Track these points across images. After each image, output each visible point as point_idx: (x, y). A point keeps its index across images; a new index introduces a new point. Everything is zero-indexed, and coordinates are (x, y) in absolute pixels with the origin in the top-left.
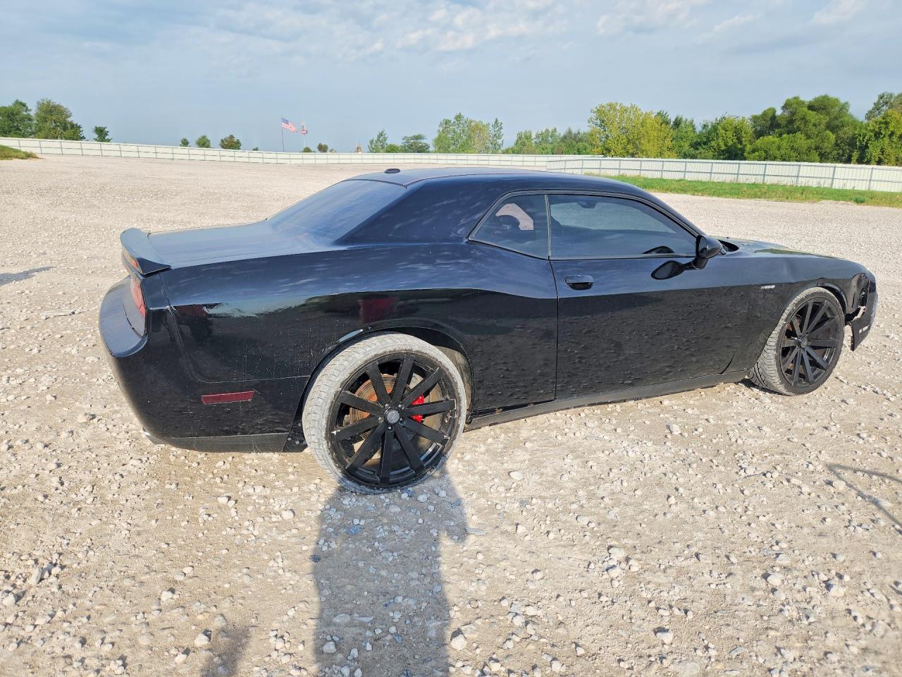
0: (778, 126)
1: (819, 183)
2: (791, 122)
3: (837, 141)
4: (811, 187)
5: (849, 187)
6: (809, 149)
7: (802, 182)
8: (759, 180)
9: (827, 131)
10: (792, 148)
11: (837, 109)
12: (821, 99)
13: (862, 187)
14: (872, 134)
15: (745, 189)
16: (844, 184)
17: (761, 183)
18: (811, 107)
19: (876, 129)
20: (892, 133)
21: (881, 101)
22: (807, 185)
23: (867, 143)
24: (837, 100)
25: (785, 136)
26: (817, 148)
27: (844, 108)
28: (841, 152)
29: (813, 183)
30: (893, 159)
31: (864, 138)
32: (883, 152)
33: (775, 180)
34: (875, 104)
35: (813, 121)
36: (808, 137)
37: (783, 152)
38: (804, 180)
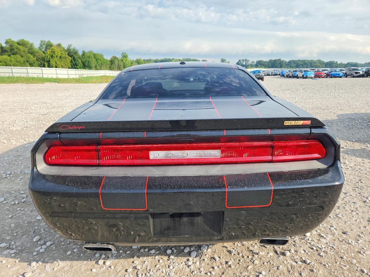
0: (6, 51)
1: (38, 76)
2: (12, 50)
3: (37, 59)
4: (35, 77)
5: (50, 77)
6: (24, 61)
7: (30, 75)
8: (11, 75)
9: (29, 54)
10: (17, 61)
11: (29, 45)
12: (21, 41)
13: (54, 77)
14: (50, 56)
15: (6, 79)
16: (48, 76)
17: (12, 76)
18: (18, 44)
19: (51, 54)
20: (57, 56)
21: (42, 43)
22: (33, 76)
23: (49, 60)
24: (28, 42)
25: (12, 56)
26: (27, 61)
27: (31, 45)
28: (40, 63)
29: (35, 76)
30: (60, 66)
31: (47, 57)
32: (56, 63)
33: (18, 75)
34: (40, 44)
35: (22, 49)
36: (22, 57)
37: (13, 63)
38: (31, 74)
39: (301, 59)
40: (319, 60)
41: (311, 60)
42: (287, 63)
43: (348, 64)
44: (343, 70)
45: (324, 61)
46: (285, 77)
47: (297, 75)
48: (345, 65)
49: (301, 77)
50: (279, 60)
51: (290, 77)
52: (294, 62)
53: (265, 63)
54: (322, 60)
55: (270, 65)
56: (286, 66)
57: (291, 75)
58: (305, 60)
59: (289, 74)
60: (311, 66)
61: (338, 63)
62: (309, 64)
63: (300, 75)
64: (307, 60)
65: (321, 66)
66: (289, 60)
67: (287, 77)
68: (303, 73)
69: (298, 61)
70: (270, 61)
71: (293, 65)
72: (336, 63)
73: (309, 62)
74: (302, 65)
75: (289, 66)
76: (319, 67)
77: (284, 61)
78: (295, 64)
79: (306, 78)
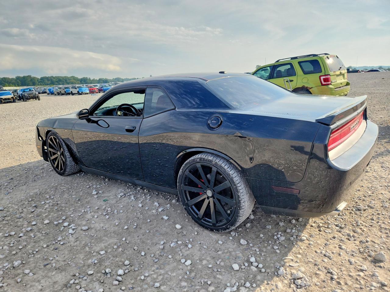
39: (54, 76)
40: (73, 76)
41: (65, 77)
42: (39, 80)
43: (100, 80)
44: (96, 86)
45: (77, 78)
46: (55, 95)
47: (71, 92)
48: (98, 81)
49: (76, 94)
50: (29, 76)
51: (63, 94)
52: (47, 78)
53: (12, 80)
54: (76, 76)
55: (20, 82)
56: (39, 84)
57: (63, 92)
58: (58, 77)
59: (60, 92)
60: (67, 83)
61: (92, 79)
62: (65, 81)
63: (75, 91)
64: (60, 77)
65: (76, 83)
66: (41, 77)
67: (59, 95)
68: (78, 90)
69: (51, 78)
70: (18, 78)
71: (47, 82)
72: (90, 79)
73: (63, 78)
74: (57, 82)
75: (43, 83)
76: (75, 83)
77: (35, 77)
78: (49, 81)
79: (81, 94)
